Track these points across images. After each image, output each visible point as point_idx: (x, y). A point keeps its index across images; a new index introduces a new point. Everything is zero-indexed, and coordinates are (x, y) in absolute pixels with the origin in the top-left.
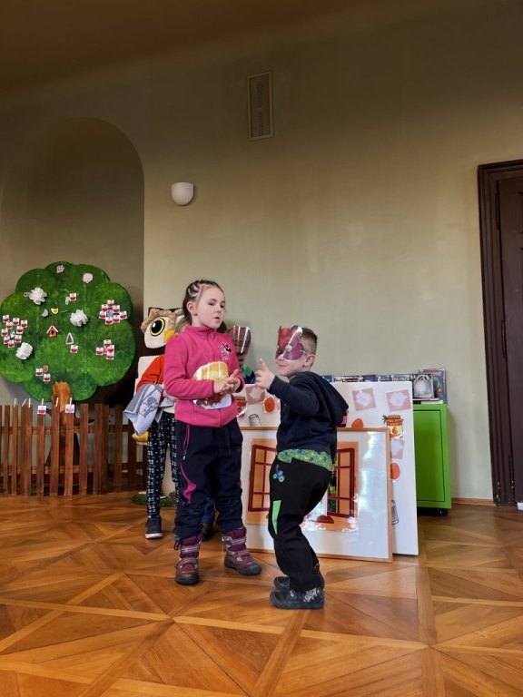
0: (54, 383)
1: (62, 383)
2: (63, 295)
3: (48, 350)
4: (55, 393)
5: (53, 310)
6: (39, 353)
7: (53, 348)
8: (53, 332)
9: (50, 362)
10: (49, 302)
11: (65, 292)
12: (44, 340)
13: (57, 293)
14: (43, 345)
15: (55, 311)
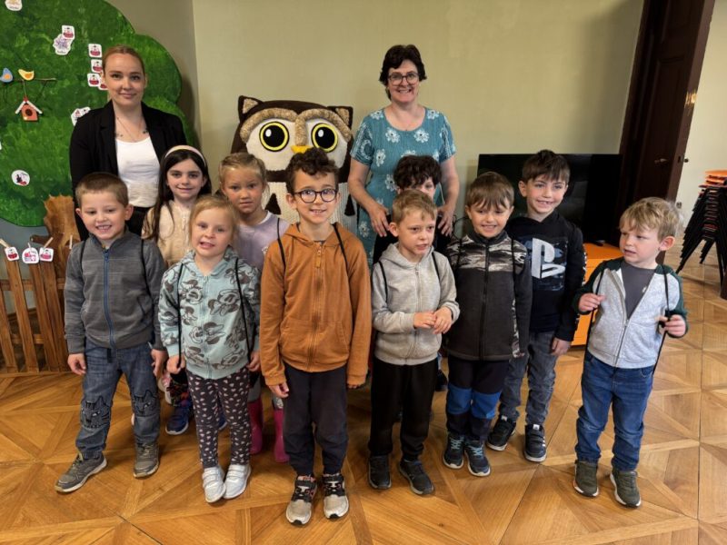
0: (46, 198)
1: (62, 198)
3: (23, 142)
4: (50, 213)
5: (23, 73)
7: (33, 139)
8: (29, 112)
9: (32, 164)
11: (43, 41)
12: (10, 125)
13: (27, 41)
14: (11, 134)
15: (26, 75)
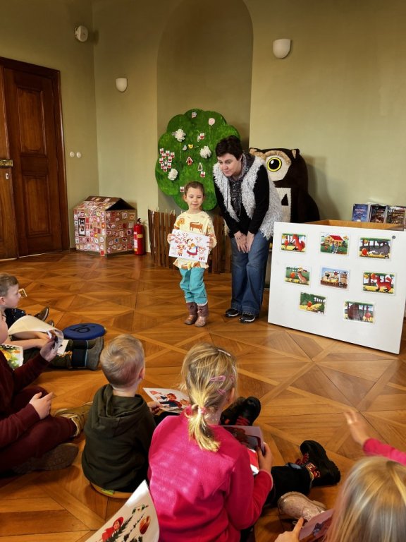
2: (196, 134)
3: (187, 174)
5: (189, 145)
6: (181, 175)
7: (190, 173)
8: (190, 162)
10: (187, 139)
11: (197, 132)
12: (184, 167)
13: (192, 133)
14: (184, 171)
15: (191, 146)
